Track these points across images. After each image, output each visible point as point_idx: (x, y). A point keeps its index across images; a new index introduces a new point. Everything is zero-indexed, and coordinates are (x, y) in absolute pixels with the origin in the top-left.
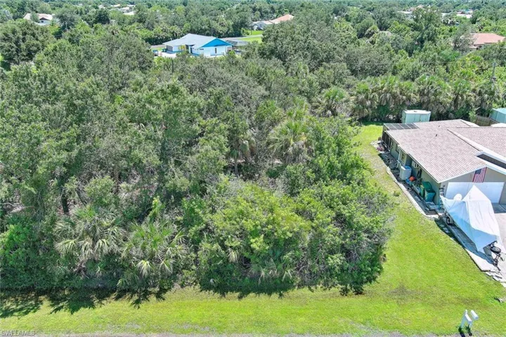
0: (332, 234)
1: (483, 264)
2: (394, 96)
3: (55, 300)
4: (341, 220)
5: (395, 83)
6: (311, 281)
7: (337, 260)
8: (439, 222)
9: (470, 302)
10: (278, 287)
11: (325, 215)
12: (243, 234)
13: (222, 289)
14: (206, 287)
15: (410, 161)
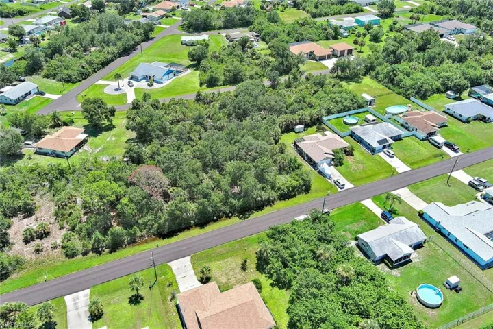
0: (302, 183)
1: (329, 181)
2: (291, 122)
3: (256, 210)
4: (303, 180)
5: (290, 117)
6: (299, 193)
7: (304, 188)
8: (318, 172)
9: (328, 189)
10: (295, 196)
11: (300, 180)
12: (287, 187)
13: (284, 200)
14: (280, 200)
15: (307, 155)
